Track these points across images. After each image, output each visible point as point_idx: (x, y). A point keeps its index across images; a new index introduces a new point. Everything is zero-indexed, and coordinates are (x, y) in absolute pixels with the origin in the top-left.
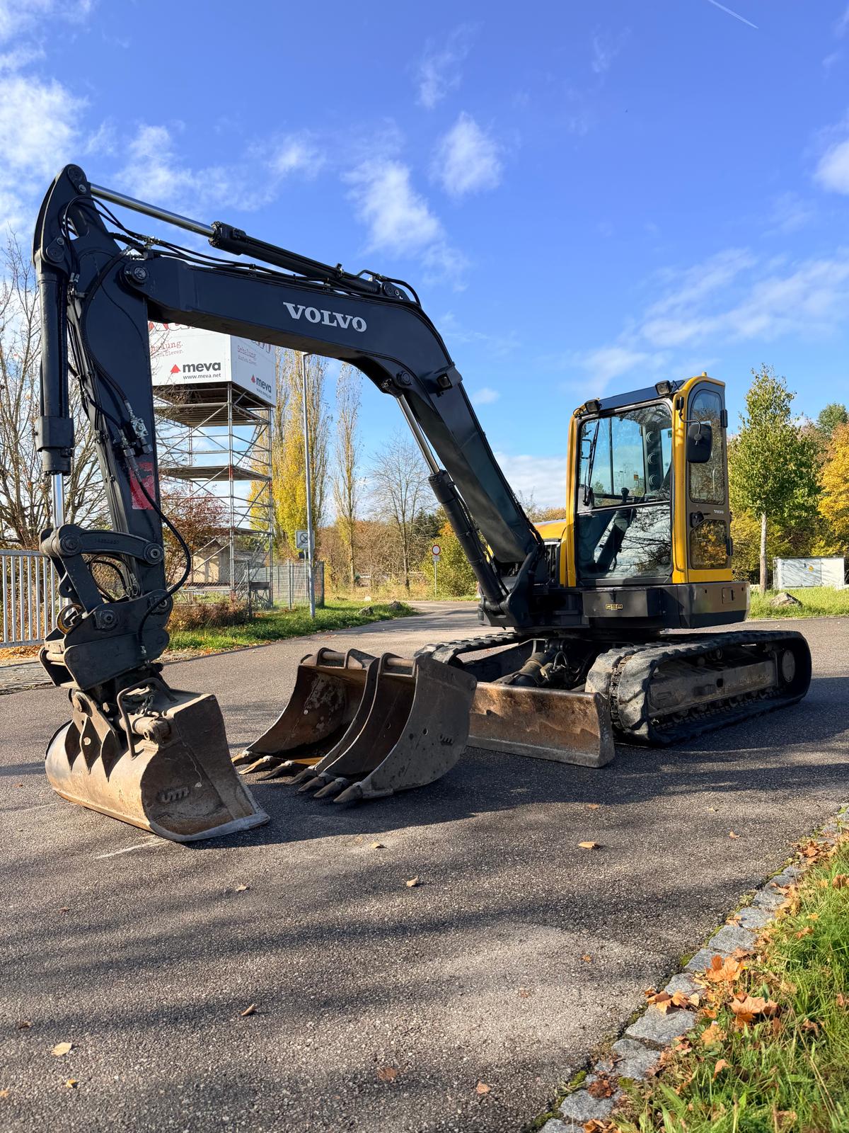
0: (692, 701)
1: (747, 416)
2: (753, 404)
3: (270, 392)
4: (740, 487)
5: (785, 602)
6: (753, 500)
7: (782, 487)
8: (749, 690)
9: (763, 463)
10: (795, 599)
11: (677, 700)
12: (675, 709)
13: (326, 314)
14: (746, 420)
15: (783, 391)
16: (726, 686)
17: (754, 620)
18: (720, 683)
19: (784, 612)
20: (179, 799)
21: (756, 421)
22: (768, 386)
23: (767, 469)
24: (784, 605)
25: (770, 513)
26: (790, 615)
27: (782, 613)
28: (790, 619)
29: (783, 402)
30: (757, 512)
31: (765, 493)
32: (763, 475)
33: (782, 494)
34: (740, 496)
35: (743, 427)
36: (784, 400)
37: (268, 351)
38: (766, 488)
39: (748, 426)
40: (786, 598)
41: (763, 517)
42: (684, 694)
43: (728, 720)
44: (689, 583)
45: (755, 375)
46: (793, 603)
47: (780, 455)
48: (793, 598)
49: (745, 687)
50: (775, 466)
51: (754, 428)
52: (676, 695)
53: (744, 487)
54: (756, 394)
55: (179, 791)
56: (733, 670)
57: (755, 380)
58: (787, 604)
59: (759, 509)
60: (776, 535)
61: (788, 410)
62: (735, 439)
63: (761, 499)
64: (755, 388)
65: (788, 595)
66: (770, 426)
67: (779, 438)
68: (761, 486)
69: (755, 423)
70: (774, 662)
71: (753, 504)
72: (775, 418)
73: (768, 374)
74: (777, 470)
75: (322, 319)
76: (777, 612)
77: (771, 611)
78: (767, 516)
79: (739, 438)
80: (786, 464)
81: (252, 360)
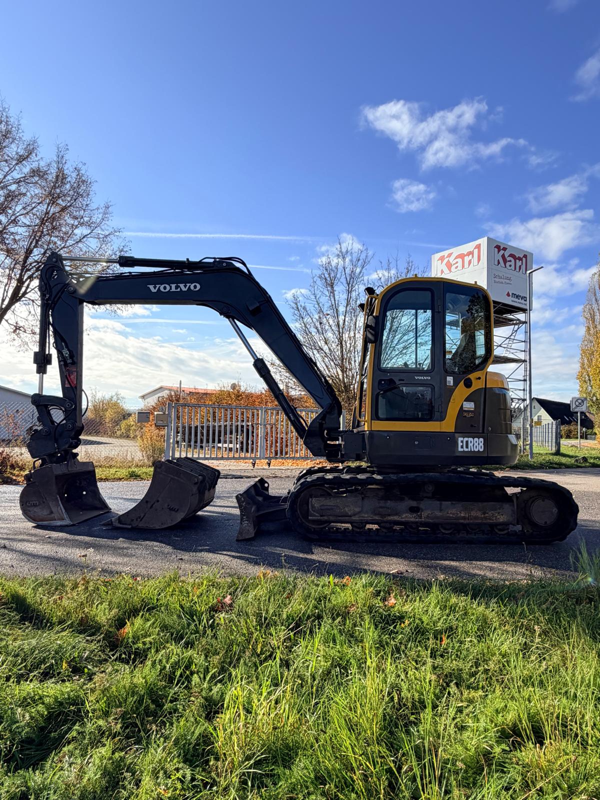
0: (369, 517)
3: (526, 301)
11: (348, 513)
13: (173, 286)
16: (425, 513)
20: (35, 506)
37: (524, 272)
42: (357, 510)
44: (371, 430)
49: (456, 519)
52: (347, 509)
55: (35, 502)
56: (438, 502)
70: (513, 505)
75: (171, 289)
81: (508, 281)
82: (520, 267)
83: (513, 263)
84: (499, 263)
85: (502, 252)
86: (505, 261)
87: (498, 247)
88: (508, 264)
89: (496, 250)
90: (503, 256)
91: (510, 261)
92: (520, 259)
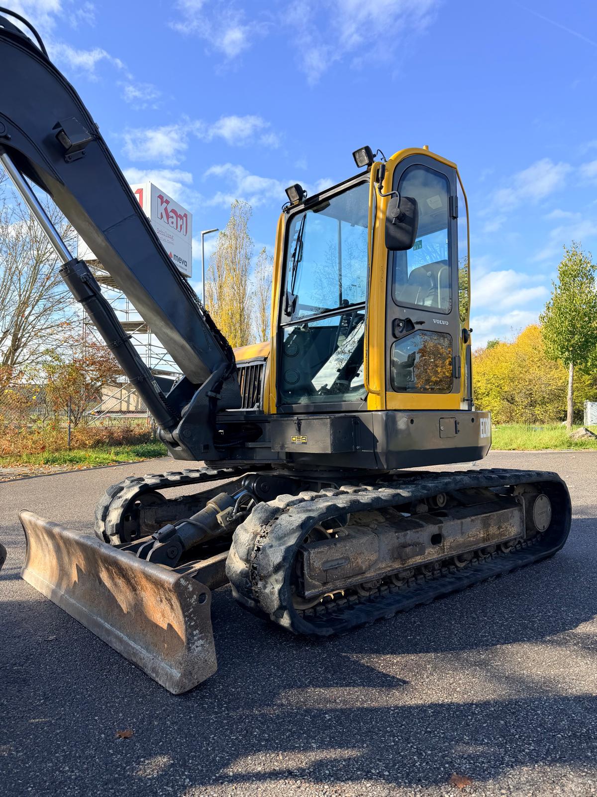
0: (387, 566)
1: (558, 283)
2: (564, 273)
3: (186, 266)
4: (551, 341)
5: (583, 436)
6: (562, 352)
7: (587, 341)
8: (482, 545)
9: (571, 321)
10: (593, 434)
11: (361, 568)
12: (358, 579)
14: (557, 287)
15: (588, 263)
16: (447, 543)
17: (556, 451)
18: (436, 539)
19: (582, 444)
21: (566, 287)
22: (578, 258)
23: (573, 326)
24: (583, 438)
25: (577, 362)
26: (588, 447)
27: (581, 445)
28: (587, 450)
29: (589, 272)
30: (565, 362)
31: (572, 346)
32: (570, 331)
33: (588, 347)
34: (552, 349)
35: (555, 292)
36: (590, 270)
37: (185, 233)
38: (572, 342)
39: (559, 291)
40: (584, 432)
41: (571, 365)
42: (373, 557)
43: (443, 590)
44: (386, 410)
45: (565, 250)
46: (590, 436)
47: (585, 315)
48: (591, 432)
49: (477, 542)
50: (581, 324)
51: (564, 293)
52: (360, 561)
53: (554, 341)
54: (566, 265)
56: (459, 521)
57: (565, 254)
58: (586, 437)
59: (567, 359)
60: (587, 383)
61: (593, 278)
62: (548, 302)
63: (569, 351)
64: (565, 260)
65: (587, 430)
66: (577, 292)
67: (584, 301)
68: (569, 341)
69: (565, 289)
70: (521, 510)
71: (562, 355)
72: (581, 285)
73: (577, 250)
74: (582, 328)
76: (576, 444)
77: (571, 444)
78: (574, 365)
79: (552, 301)
80: (590, 323)
81: (170, 240)
82: (181, 226)
83: (174, 220)
84: (162, 217)
85: (165, 205)
86: (168, 217)
87: (161, 197)
88: (171, 220)
89: (159, 200)
90: (166, 209)
91: (172, 217)
92: (181, 218)
